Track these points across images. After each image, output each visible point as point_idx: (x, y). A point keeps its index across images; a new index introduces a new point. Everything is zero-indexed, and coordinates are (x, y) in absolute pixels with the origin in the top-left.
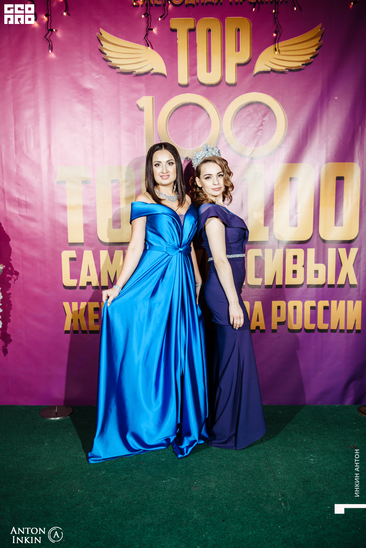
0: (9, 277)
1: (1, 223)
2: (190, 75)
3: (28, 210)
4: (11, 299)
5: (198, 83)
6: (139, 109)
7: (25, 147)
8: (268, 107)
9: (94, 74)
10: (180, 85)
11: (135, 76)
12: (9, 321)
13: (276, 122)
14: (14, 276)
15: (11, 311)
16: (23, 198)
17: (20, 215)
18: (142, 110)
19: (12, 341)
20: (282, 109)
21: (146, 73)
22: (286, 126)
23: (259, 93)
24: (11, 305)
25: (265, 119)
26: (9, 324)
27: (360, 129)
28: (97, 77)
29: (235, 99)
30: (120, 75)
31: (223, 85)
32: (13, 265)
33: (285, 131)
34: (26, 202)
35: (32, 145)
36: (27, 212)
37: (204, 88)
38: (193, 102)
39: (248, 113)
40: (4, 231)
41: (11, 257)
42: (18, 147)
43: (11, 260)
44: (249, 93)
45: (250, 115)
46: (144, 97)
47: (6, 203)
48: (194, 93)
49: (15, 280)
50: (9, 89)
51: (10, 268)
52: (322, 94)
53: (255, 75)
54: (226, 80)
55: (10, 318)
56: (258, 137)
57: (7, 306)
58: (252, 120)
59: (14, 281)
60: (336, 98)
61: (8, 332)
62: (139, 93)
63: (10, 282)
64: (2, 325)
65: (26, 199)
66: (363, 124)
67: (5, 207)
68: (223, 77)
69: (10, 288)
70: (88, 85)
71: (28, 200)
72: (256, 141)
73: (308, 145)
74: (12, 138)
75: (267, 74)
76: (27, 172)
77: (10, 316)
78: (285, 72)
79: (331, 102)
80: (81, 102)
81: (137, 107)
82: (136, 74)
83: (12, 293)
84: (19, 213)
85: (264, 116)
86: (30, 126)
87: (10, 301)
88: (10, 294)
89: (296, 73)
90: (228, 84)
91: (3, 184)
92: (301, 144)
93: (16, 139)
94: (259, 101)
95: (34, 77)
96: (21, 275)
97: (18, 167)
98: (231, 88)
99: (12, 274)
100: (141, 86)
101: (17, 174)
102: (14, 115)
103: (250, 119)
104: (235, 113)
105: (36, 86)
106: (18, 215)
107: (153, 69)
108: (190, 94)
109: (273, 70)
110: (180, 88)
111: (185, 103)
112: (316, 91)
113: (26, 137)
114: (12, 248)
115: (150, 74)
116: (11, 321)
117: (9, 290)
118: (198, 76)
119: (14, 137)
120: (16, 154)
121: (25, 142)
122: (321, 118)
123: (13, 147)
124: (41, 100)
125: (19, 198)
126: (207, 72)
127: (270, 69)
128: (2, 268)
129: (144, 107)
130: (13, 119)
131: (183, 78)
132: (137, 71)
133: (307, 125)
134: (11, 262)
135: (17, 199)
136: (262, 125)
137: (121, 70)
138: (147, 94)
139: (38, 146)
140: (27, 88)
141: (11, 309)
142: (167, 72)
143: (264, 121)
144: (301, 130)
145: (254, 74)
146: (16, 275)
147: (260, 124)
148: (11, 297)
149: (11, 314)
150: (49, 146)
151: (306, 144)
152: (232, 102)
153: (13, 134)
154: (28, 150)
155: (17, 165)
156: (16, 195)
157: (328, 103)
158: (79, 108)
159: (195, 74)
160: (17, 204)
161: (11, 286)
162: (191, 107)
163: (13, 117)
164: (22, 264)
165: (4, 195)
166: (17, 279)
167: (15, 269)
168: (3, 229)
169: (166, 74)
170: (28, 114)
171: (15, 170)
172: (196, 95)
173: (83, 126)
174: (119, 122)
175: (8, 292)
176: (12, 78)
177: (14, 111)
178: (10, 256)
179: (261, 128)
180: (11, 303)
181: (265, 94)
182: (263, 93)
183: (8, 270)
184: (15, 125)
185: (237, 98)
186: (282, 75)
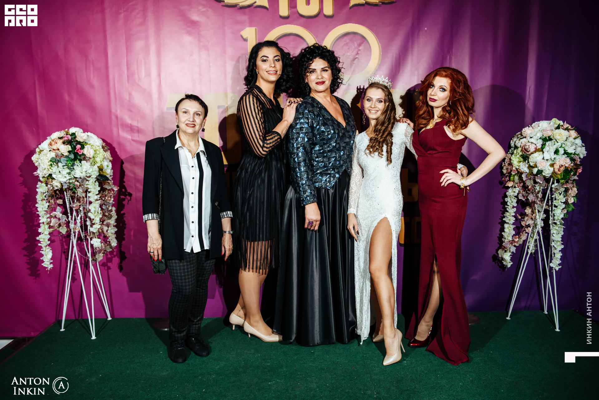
0: (123, 198)
1: (115, 147)
2: (290, 7)
3: (140, 135)
4: (125, 219)
5: (298, 15)
6: (243, 40)
7: (136, 76)
8: (363, 38)
9: (200, 8)
10: (281, 17)
11: (238, 9)
12: (124, 239)
13: (371, 51)
14: (127, 197)
15: (125, 230)
16: (135, 124)
17: (133, 140)
18: (245, 40)
19: (126, 258)
20: (376, 39)
21: (249, 6)
22: (380, 54)
23: (354, 24)
24: (125, 224)
25: (360, 48)
26: (123, 242)
27: (448, 58)
28: (204, 10)
29: (333, 30)
30: (225, 8)
31: (321, 17)
32: (126, 187)
33: (379, 59)
34: (138, 127)
35: (143, 74)
36: (139, 137)
37: (304, 19)
38: (293, 33)
39: (345, 43)
40: (118, 155)
41: (125, 180)
42: (130, 76)
43: (125, 182)
44: (345, 24)
45: (347, 44)
46: (247, 28)
47: (120, 128)
48: (294, 25)
49: (129, 201)
50: (121, 22)
51: (123, 190)
52: (413, 25)
53: (351, 8)
54: (324, 12)
55: (124, 236)
56: (354, 65)
57: (121, 225)
58: (349, 49)
59: (127, 202)
60: (426, 29)
61: (123, 249)
62: (242, 25)
63: (124, 202)
64: (117, 243)
65: (138, 124)
66: (451, 53)
67: (119, 132)
68: (321, 9)
69: (124, 208)
70: (195, 17)
71: (140, 125)
72: (352, 69)
73: (400, 72)
74: (124, 68)
75: (362, 7)
76: (138, 99)
77: (124, 235)
78: (379, 5)
79: (421, 32)
80: (189, 33)
81: (241, 37)
82: (240, 7)
83: (125, 213)
84: (132, 137)
85: (360, 45)
86: (141, 56)
87: (125, 221)
88: (124, 214)
89: (389, 6)
90: (325, 16)
91: (117, 111)
92: (394, 71)
93: (128, 68)
94: (355, 31)
95: (145, 10)
96: (134, 196)
97: (130, 94)
98: (329, 19)
99: (125, 196)
100: (245, 18)
101: (129, 101)
102: (126, 46)
103: (347, 48)
104: (332, 43)
105: (147, 19)
106: (131, 140)
107: (256, 2)
108: (290, 25)
109: (367, 3)
110: (281, 19)
111: (287, 34)
112: (408, 22)
113: (138, 67)
114: (125, 171)
115: (253, 7)
116: (126, 239)
117: (123, 210)
118: (297, 8)
119: (126, 67)
120: (128, 82)
121: (136, 71)
122: (412, 47)
123: (125, 76)
124: (152, 31)
125: (132, 124)
126: (306, 5)
127: (364, 2)
128: (117, 189)
129: (247, 37)
130: (125, 50)
131: (284, 10)
132: (240, 4)
133: (399, 53)
134: (124, 184)
135: (130, 125)
136: (357, 54)
137: (226, 3)
138: (251, 26)
139: (148, 74)
140: (138, 21)
141: (125, 228)
142: (269, 5)
143: (359, 50)
144: (394, 59)
145: (349, 7)
146: (129, 196)
147: (356, 53)
148: (125, 217)
149: (125, 232)
150: (159, 75)
151: (399, 71)
152: (330, 32)
153: (126, 64)
154: (139, 79)
155: (129, 93)
156: (129, 121)
157: (418, 33)
158: (187, 39)
159: (295, 7)
160: (130, 129)
161: (125, 207)
162: (292, 37)
163: (125, 48)
164: (135, 185)
165: (118, 121)
166: (131, 200)
167: (128, 191)
168: (117, 153)
169: (268, 6)
170: (139, 45)
171: (127, 97)
172: (296, 26)
173: (191, 55)
174: (224, 52)
175: (122, 212)
176: (124, 11)
177: (126, 42)
178: (124, 178)
179: (357, 56)
180: (126, 223)
181: (360, 25)
182: (358, 24)
183: (122, 191)
184: (127, 55)
185: (334, 29)
186: (375, 8)
